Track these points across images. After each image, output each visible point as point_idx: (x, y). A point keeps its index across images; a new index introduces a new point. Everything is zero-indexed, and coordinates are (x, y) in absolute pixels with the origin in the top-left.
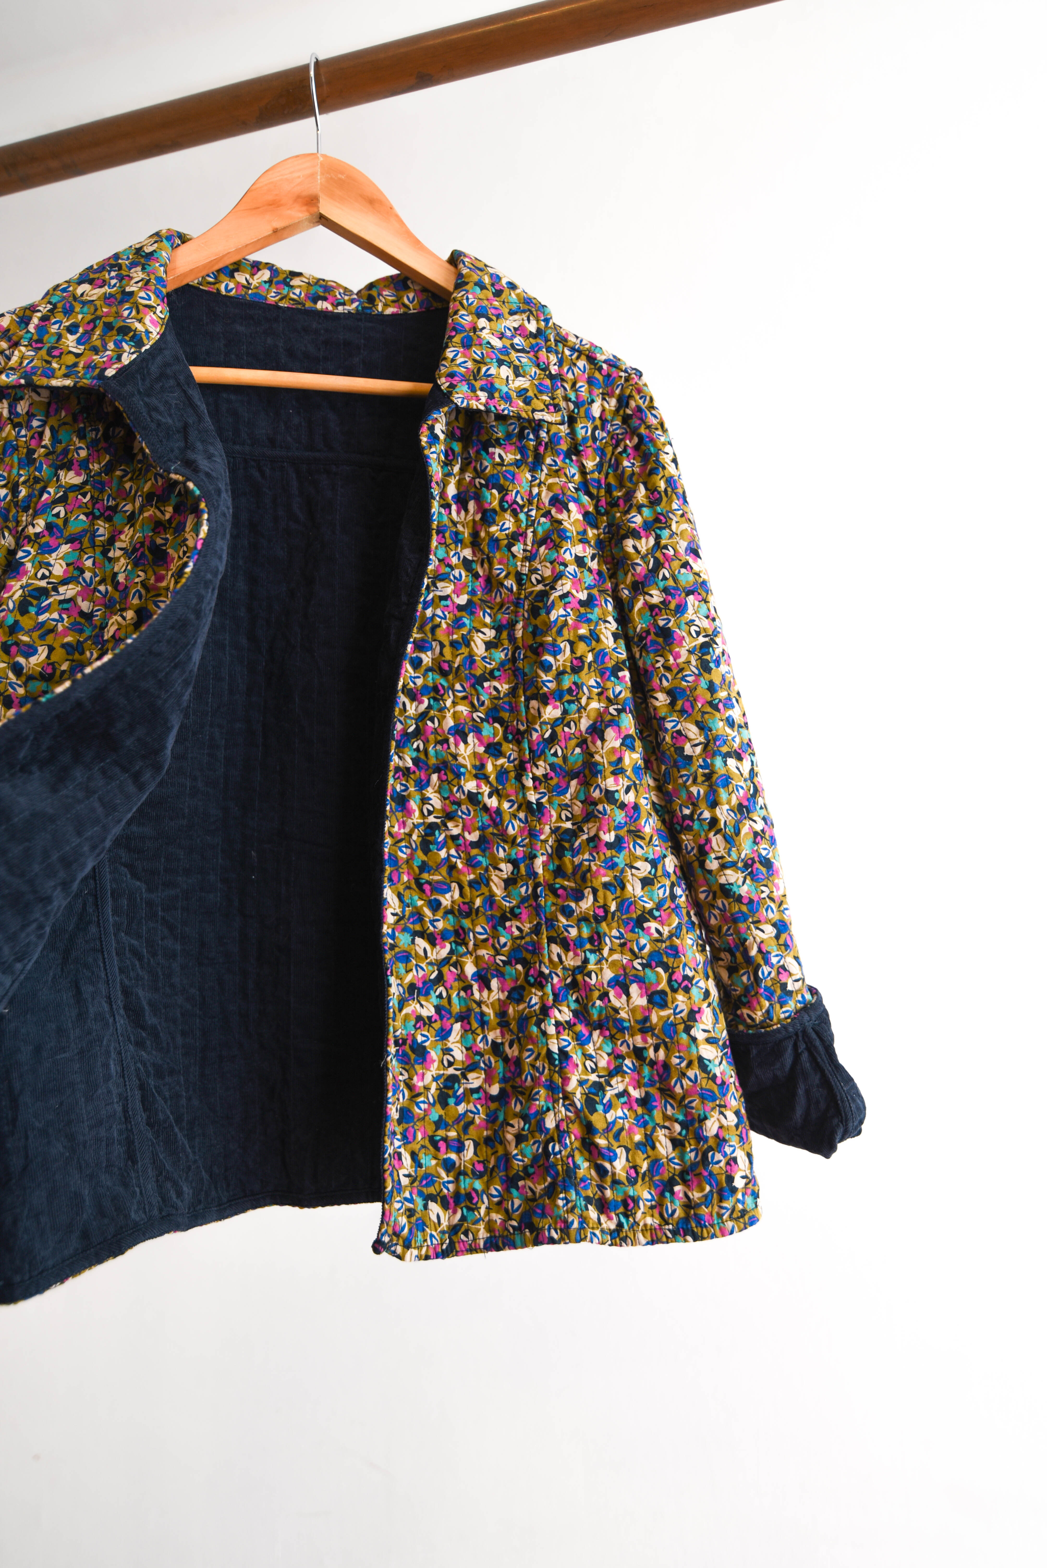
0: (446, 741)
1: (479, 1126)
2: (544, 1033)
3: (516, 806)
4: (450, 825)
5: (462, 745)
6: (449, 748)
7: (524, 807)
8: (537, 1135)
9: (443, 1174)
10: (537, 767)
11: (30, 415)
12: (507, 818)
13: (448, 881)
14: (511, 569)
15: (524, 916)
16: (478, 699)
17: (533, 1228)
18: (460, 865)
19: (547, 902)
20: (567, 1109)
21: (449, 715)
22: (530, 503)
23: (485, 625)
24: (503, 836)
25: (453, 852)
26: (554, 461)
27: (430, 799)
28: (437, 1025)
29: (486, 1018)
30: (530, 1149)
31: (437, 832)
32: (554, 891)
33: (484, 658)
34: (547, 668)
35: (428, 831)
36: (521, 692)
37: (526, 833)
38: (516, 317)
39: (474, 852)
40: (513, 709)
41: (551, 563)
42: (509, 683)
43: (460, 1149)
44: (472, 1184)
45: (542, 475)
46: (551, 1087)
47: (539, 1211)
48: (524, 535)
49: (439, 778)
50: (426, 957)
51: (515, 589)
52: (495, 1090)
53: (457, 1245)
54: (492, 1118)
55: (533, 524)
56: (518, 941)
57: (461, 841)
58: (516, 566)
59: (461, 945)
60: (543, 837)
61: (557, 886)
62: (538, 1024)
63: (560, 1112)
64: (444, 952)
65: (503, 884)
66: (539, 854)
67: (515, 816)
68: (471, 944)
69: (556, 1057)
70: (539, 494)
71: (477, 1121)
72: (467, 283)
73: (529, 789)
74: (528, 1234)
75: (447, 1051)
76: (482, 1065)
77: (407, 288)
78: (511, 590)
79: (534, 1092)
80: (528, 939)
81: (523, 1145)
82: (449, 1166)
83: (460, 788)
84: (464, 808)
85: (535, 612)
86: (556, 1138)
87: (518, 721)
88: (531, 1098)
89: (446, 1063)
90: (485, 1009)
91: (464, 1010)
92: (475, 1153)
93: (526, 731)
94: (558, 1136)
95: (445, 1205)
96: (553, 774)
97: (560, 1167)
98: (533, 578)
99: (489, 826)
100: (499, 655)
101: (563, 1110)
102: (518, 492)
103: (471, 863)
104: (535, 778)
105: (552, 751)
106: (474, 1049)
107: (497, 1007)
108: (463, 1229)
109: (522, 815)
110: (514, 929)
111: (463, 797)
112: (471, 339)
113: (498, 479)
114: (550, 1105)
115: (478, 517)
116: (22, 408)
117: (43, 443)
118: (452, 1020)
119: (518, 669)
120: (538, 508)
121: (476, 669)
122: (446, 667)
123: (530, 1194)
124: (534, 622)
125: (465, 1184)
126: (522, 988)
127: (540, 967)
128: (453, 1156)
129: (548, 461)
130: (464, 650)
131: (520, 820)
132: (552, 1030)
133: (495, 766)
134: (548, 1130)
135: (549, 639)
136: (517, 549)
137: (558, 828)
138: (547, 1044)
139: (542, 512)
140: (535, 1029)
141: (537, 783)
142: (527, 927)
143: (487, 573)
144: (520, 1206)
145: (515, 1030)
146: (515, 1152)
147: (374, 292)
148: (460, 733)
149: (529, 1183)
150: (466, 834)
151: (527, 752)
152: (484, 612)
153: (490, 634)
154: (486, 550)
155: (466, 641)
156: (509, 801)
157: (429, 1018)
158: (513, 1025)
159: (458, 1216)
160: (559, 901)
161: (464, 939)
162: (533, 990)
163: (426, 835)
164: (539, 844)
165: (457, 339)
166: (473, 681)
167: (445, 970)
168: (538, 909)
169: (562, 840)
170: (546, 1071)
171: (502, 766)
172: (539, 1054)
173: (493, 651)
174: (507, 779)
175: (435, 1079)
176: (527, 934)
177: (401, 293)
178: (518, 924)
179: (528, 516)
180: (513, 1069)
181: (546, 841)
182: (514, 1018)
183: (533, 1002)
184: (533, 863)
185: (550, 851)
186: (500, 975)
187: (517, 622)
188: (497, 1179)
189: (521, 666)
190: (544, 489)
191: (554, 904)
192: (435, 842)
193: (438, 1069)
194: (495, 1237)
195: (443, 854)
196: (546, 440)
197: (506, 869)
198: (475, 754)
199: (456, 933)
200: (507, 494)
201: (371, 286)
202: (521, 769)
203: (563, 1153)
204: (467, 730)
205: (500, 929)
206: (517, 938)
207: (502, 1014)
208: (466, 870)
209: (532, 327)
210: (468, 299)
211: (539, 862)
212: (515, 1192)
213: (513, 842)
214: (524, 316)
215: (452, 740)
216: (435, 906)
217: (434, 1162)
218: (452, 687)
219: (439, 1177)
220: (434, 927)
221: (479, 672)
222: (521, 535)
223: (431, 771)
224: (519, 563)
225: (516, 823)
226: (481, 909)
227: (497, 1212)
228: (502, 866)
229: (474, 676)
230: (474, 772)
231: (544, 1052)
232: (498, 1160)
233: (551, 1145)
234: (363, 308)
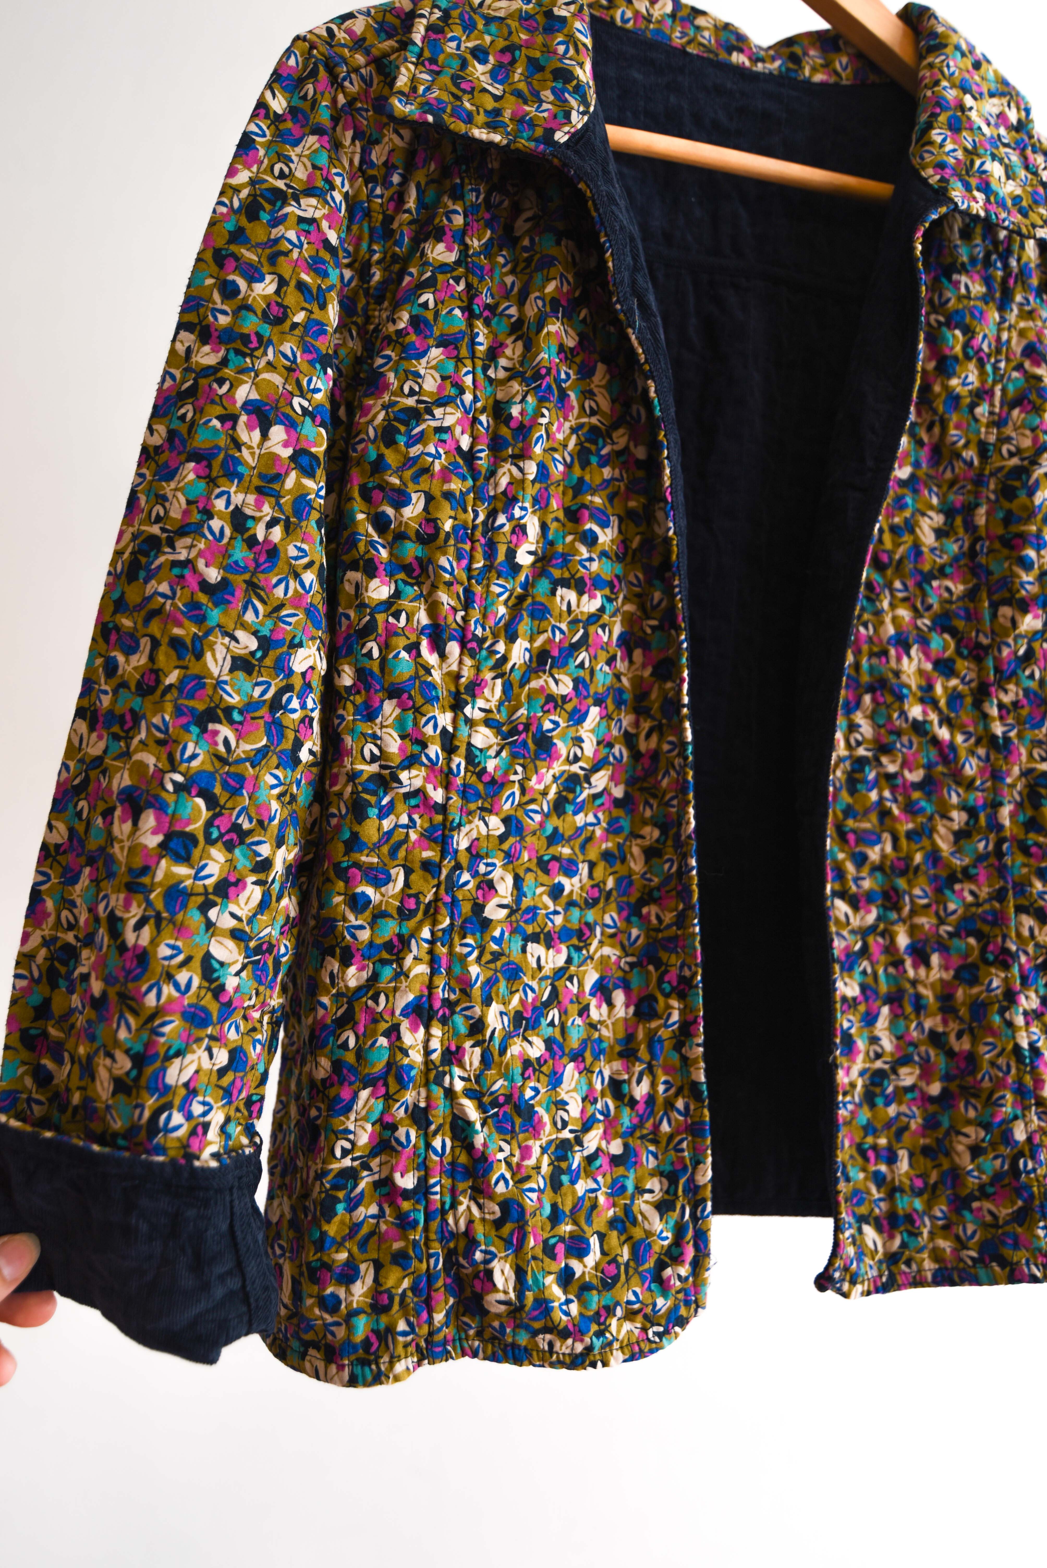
0: (885, 653)
1: (915, 1133)
2: (1010, 1024)
3: (973, 740)
4: (884, 760)
5: (905, 660)
6: (888, 662)
7: (985, 741)
8: (1002, 1148)
9: (874, 1190)
10: (1006, 691)
11: (389, 167)
12: (963, 754)
13: (878, 830)
14: (972, 436)
15: (982, 878)
16: (923, 602)
17: (1004, 1262)
18: (896, 811)
19: (1016, 862)
20: (1039, 1118)
21: (888, 619)
22: (998, 351)
23: (931, 507)
24: (957, 776)
25: (887, 794)
26: (1027, 300)
27: (859, 726)
28: (862, 1008)
29: (923, 1002)
30: (991, 1164)
31: (867, 769)
32: (1025, 850)
33: (933, 550)
34: (1027, 565)
35: (856, 766)
36: (984, 595)
37: (987, 775)
38: (995, 101)
39: (916, 795)
40: (972, 616)
41: (1033, 430)
42: (964, 583)
43: (892, 1159)
44: (911, 1203)
45: (1013, 316)
46: (1020, 1091)
47: (1010, 1241)
48: (991, 393)
49: (874, 700)
50: (848, 923)
51: (976, 462)
52: (935, 1089)
53: (898, 1278)
54: (931, 1124)
55: (1001, 380)
56: (974, 909)
57: (899, 781)
58: (979, 432)
59: (891, 909)
60: (1009, 780)
61: (1030, 842)
62: (1002, 1012)
63: (1031, 1121)
64: (871, 918)
65: (951, 838)
66: (1006, 801)
67: (972, 753)
68: (907, 909)
69: (1027, 1053)
70: (1009, 341)
71: (913, 1126)
72: (946, 46)
73: (993, 719)
74: (997, 1269)
75: (874, 1040)
76: (916, 1058)
77: (837, 50)
78: (970, 464)
79: (996, 1096)
80: (987, 907)
81: (981, 1159)
82: (879, 1180)
83: (903, 713)
84: (905, 739)
85: (1007, 493)
86: (1027, 1153)
87: (978, 632)
88: (992, 1102)
89: (872, 1054)
90: (922, 990)
91: (893, 990)
92: (911, 1165)
93: (990, 646)
94: (1031, 1150)
95: (879, 1229)
96: (1025, 702)
97: (1035, 1189)
98: (1005, 449)
99: (937, 764)
100: (953, 548)
101: (1035, 1118)
102: (985, 336)
103: (910, 809)
104: (1001, 706)
105: (1027, 673)
106: (907, 1039)
107: (938, 987)
108: (904, 1258)
109: (981, 751)
110: (966, 894)
111: (904, 725)
112: (959, 119)
113: (963, 317)
114: (1019, 1112)
115: (931, 365)
116: (377, 155)
117: (407, 207)
118: (878, 1003)
119: (980, 565)
120: (1008, 360)
121: (923, 562)
122: (885, 558)
123: (988, 1218)
124: (1007, 505)
125: (903, 1203)
126: (974, 966)
127: (1004, 941)
128: (883, 1168)
129: (1018, 298)
130: (907, 538)
131: (979, 758)
132: (1020, 1020)
133: (945, 688)
134: (1016, 1142)
135: (1034, 528)
136: (982, 410)
137: (1031, 771)
138: (1014, 1038)
139: (1013, 364)
140: (997, 1019)
141: (1004, 712)
142: (984, 892)
143: (935, 439)
144: (974, 1232)
145: (967, 1017)
146: (971, 1167)
147: (798, 50)
148: (903, 643)
149: (987, 1205)
150: (906, 773)
151: (992, 672)
152: (930, 491)
153: (938, 519)
154: (941, 409)
155: (910, 527)
156: (964, 733)
157: (854, 999)
158: (963, 1012)
159: (897, 1242)
160: (1032, 861)
161: (898, 902)
162: (993, 970)
163: (853, 771)
164: (1006, 789)
165: (943, 118)
166: (919, 578)
167: (871, 940)
168: (1002, 871)
169: (1037, 785)
170: (1013, 1071)
171: (955, 689)
172: (1003, 1050)
173: (944, 540)
174: (962, 705)
175: (862, 1074)
176: (985, 901)
177: (832, 56)
178: (973, 887)
179: (996, 368)
180: (963, 1065)
181: (1012, 786)
182: (964, 1004)
183: (995, 984)
184: (996, 813)
185: (1018, 798)
186: (943, 948)
187: (977, 505)
188: (943, 1199)
189: (983, 561)
190: (1014, 334)
191: (1024, 865)
192: (864, 781)
193: (864, 1061)
194: (946, 1269)
195: (874, 796)
196: (1016, 270)
197: (959, 818)
198: (921, 672)
199: (886, 895)
200: (973, 337)
201: (789, 42)
202: (982, 693)
203: (1039, 1171)
204: (911, 641)
205: (948, 893)
206: (971, 905)
207: (946, 999)
208: (903, 817)
209: (1013, 116)
210: (948, 66)
211: (1006, 811)
212: (968, 1215)
213: (970, 785)
214: (1005, 101)
215: (892, 652)
216: (861, 860)
217: (861, 1175)
218: (889, 585)
219: (869, 1193)
220: (858, 886)
221: (927, 567)
222: (986, 392)
223: (862, 690)
224: (983, 430)
225: (974, 761)
226: (923, 868)
227: (945, 1238)
228: (955, 814)
229: (921, 572)
230: (919, 694)
231: (1010, 1047)
232: (942, 1175)
233: (1022, 1161)
234: (788, 69)
